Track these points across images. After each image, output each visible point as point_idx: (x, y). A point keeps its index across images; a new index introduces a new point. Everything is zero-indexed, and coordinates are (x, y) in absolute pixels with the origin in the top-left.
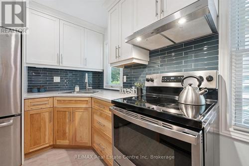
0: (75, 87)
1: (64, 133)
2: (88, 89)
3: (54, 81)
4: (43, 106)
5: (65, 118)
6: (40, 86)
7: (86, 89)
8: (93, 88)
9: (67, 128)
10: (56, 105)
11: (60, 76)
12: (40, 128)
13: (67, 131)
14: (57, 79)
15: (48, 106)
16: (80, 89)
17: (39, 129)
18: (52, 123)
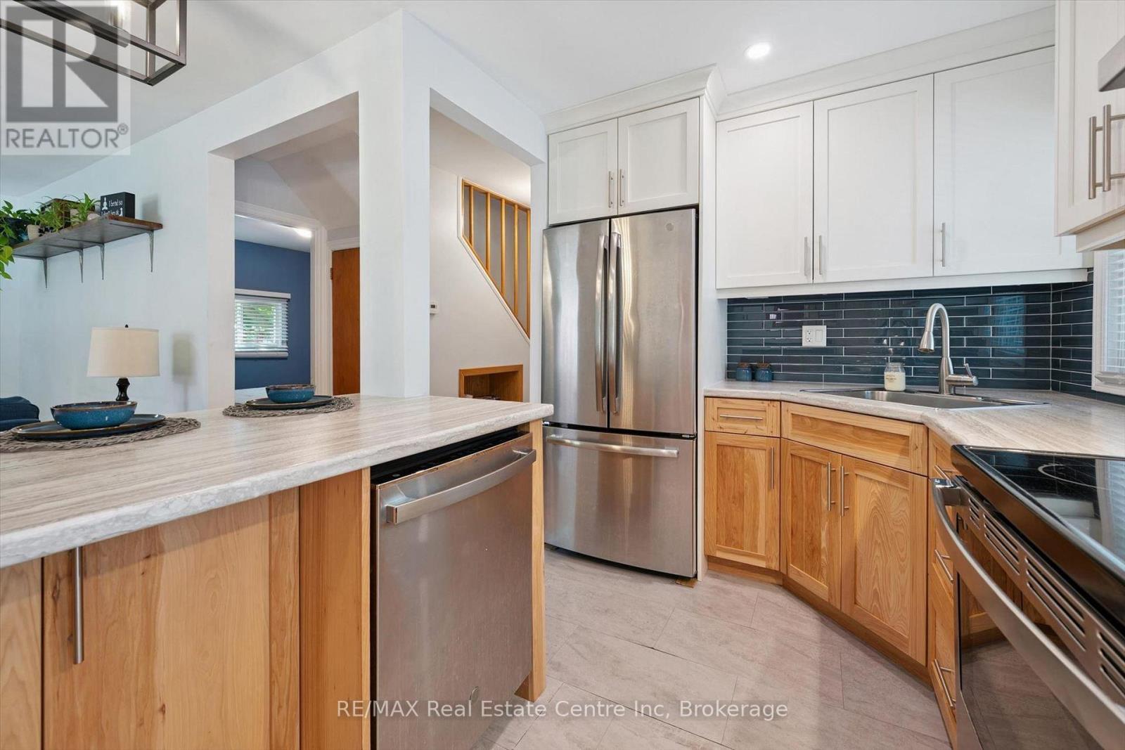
0: (882, 371)
1: (814, 550)
2: (954, 385)
3: (805, 344)
4: (751, 429)
5: (817, 489)
6: (759, 359)
7: (937, 382)
8: (983, 384)
9: (824, 534)
10: (788, 432)
11: (826, 323)
12: (742, 495)
13: (824, 545)
14: (815, 336)
15: (765, 430)
16: (909, 381)
17: (740, 498)
18: (776, 492)
